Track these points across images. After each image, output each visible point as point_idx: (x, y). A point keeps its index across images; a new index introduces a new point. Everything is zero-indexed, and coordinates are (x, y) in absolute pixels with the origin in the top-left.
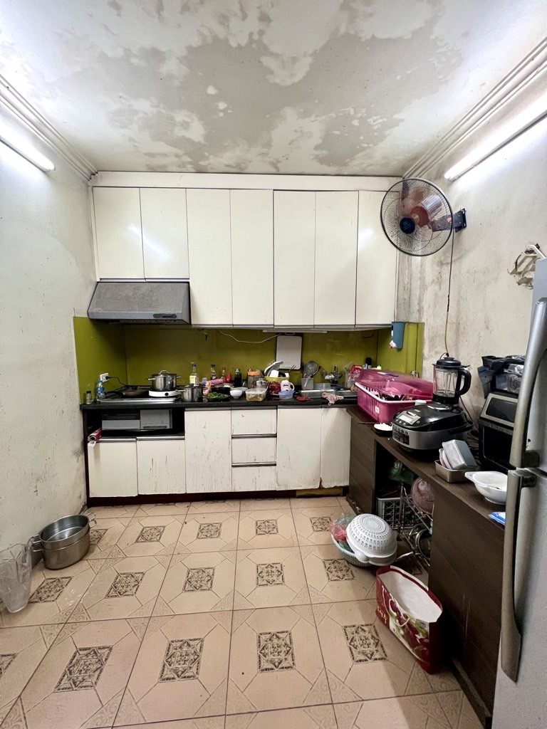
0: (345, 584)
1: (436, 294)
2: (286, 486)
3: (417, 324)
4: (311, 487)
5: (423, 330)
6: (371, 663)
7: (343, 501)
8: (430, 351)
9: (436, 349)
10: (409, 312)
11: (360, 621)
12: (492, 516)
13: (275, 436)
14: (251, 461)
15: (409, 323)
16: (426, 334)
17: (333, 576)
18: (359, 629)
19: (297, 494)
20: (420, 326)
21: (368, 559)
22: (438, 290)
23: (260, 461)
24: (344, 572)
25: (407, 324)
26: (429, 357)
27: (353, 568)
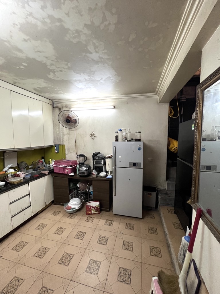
0: (76, 217)
1: (69, 138)
2: (36, 212)
3: (62, 145)
4: (43, 207)
5: (65, 147)
6: (94, 220)
7: (53, 206)
8: (68, 152)
9: (71, 152)
10: (60, 142)
11: (86, 218)
12: (107, 178)
13: (29, 194)
14: (20, 210)
15: (61, 145)
16: (66, 148)
17: (73, 217)
18: (87, 219)
19: (39, 213)
20: (63, 146)
21: (79, 207)
22: (69, 136)
23: (23, 208)
24: (74, 216)
25: (60, 145)
26: (68, 154)
27: (75, 214)
